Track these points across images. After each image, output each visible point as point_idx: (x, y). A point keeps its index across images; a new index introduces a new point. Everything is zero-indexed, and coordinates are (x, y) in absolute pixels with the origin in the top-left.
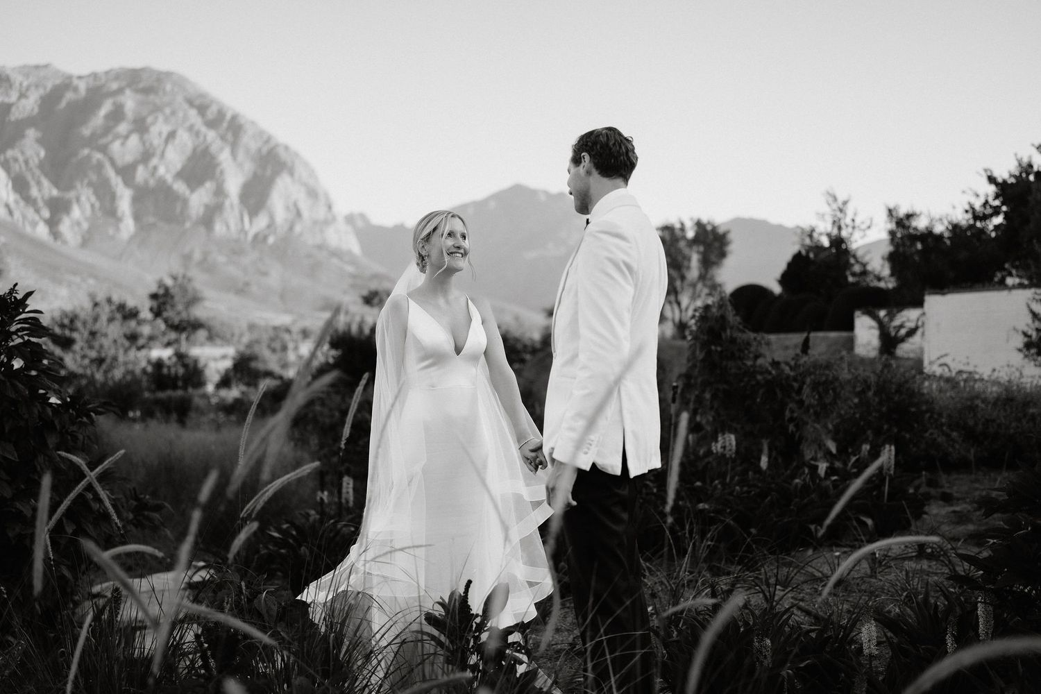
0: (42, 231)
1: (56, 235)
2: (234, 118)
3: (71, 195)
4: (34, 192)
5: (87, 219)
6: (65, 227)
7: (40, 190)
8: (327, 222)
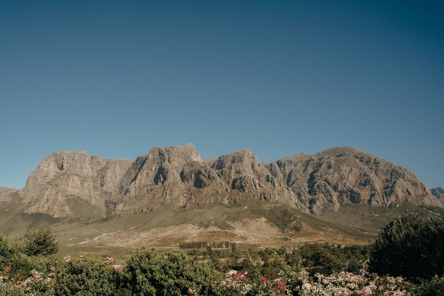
0: (307, 211)
1: (312, 212)
2: (375, 159)
3: (316, 196)
4: (303, 198)
5: (322, 205)
6: (315, 209)
7: (305, 197)
8: (423, 196)
